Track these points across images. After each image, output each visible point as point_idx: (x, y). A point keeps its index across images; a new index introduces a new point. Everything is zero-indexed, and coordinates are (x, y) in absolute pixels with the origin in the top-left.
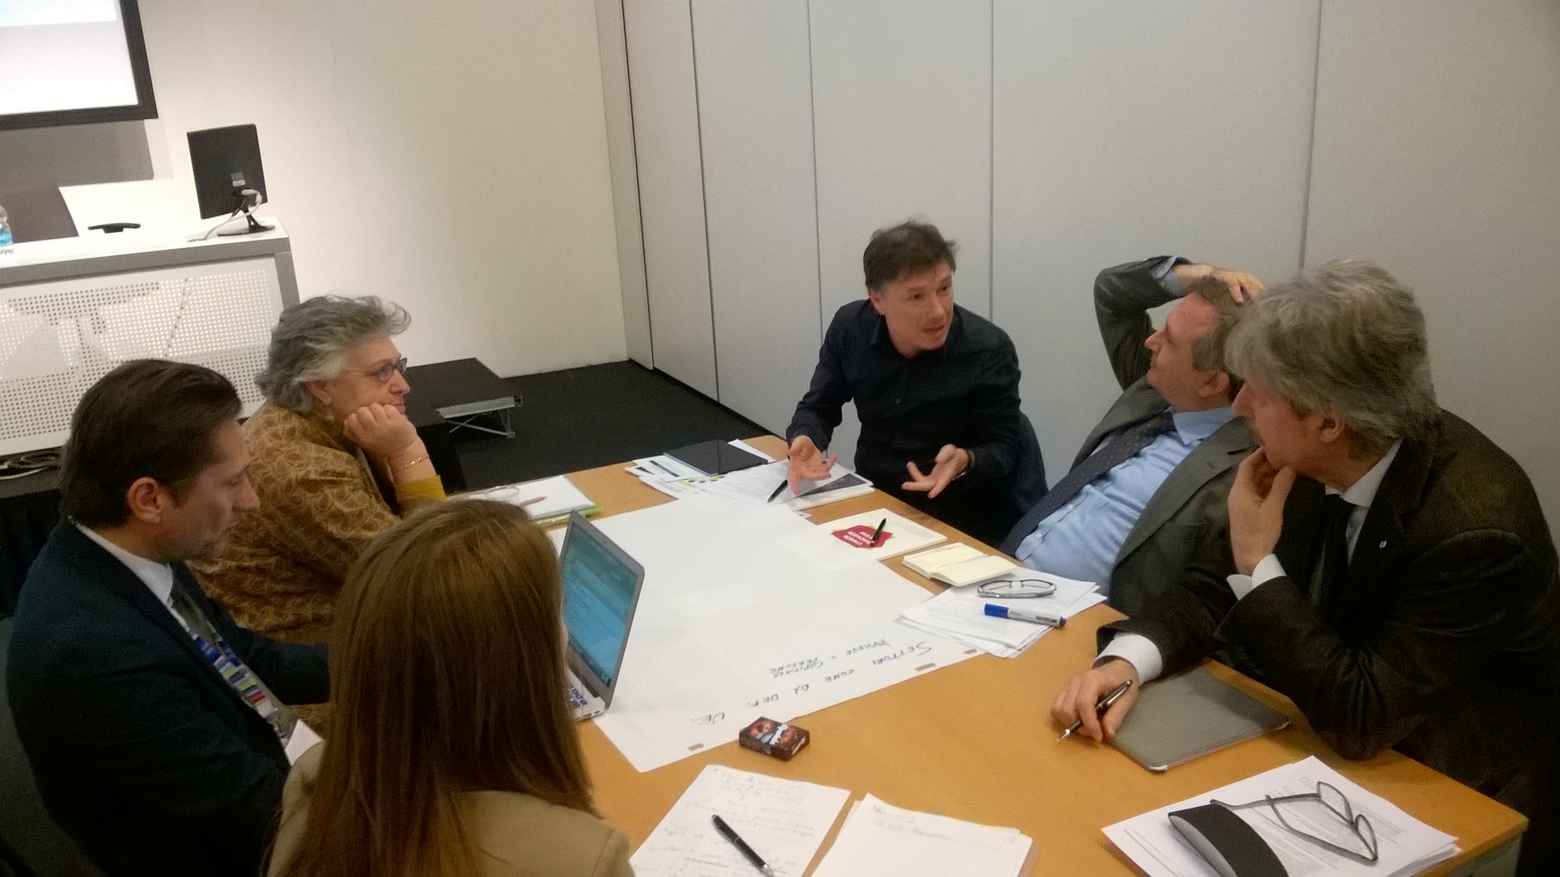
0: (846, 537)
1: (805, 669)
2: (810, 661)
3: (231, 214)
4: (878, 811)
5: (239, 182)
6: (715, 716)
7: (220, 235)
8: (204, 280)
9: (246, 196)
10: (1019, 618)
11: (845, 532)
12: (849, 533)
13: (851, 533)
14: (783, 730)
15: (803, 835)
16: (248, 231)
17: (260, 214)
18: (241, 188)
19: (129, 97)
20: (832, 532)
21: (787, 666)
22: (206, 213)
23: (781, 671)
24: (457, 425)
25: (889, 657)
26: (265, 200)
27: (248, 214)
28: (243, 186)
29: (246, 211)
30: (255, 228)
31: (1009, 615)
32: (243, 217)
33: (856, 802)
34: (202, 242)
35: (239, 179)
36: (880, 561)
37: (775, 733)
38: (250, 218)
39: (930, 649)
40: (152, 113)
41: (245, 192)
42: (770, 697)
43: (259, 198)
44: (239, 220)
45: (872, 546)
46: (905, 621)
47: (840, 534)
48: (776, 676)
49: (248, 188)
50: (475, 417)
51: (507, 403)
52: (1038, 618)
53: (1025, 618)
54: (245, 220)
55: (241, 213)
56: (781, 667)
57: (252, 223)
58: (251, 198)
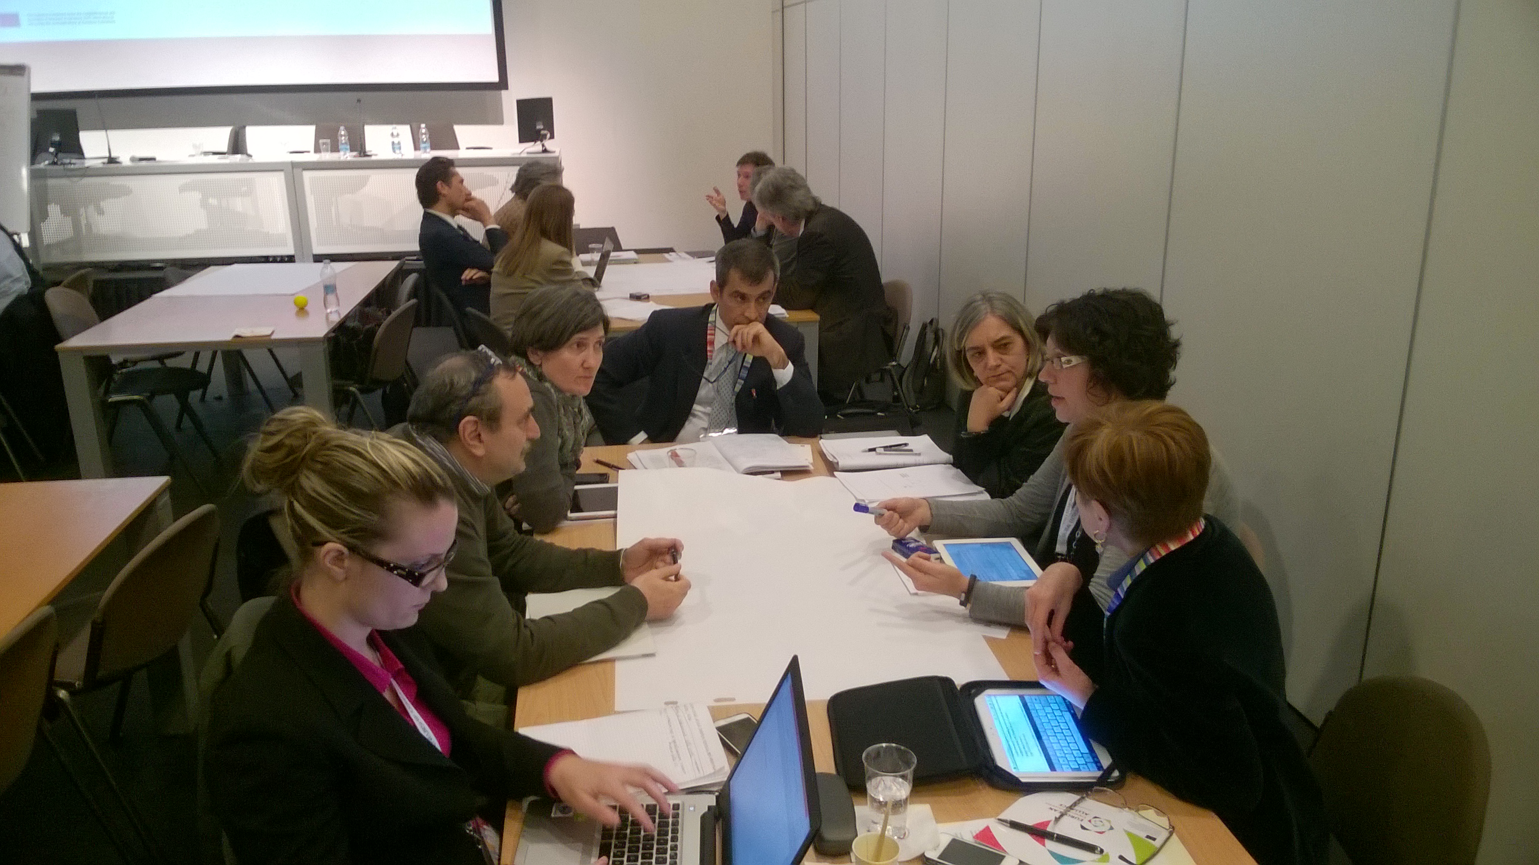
3: (533, 143)
5: (540, 126)
7: (526, 153)
9: (542, 135)
17: (549, 144)
18: (540, 131)
19: (495, 78)
22: (522, 140)
26: (552, 137)
27: (542, 143)
28: (541, 129)
29: (541, 141)
30: (545, 151)
34: (517, 155)
38: (543, 146)
40: (506, 87)
41: (542, 132)
43: (548, 136)
44: (537, 146)
49: (544, 131)
54: (541, 146)
55: (539, 143)
57: (544, 148)
58: (545, 136)
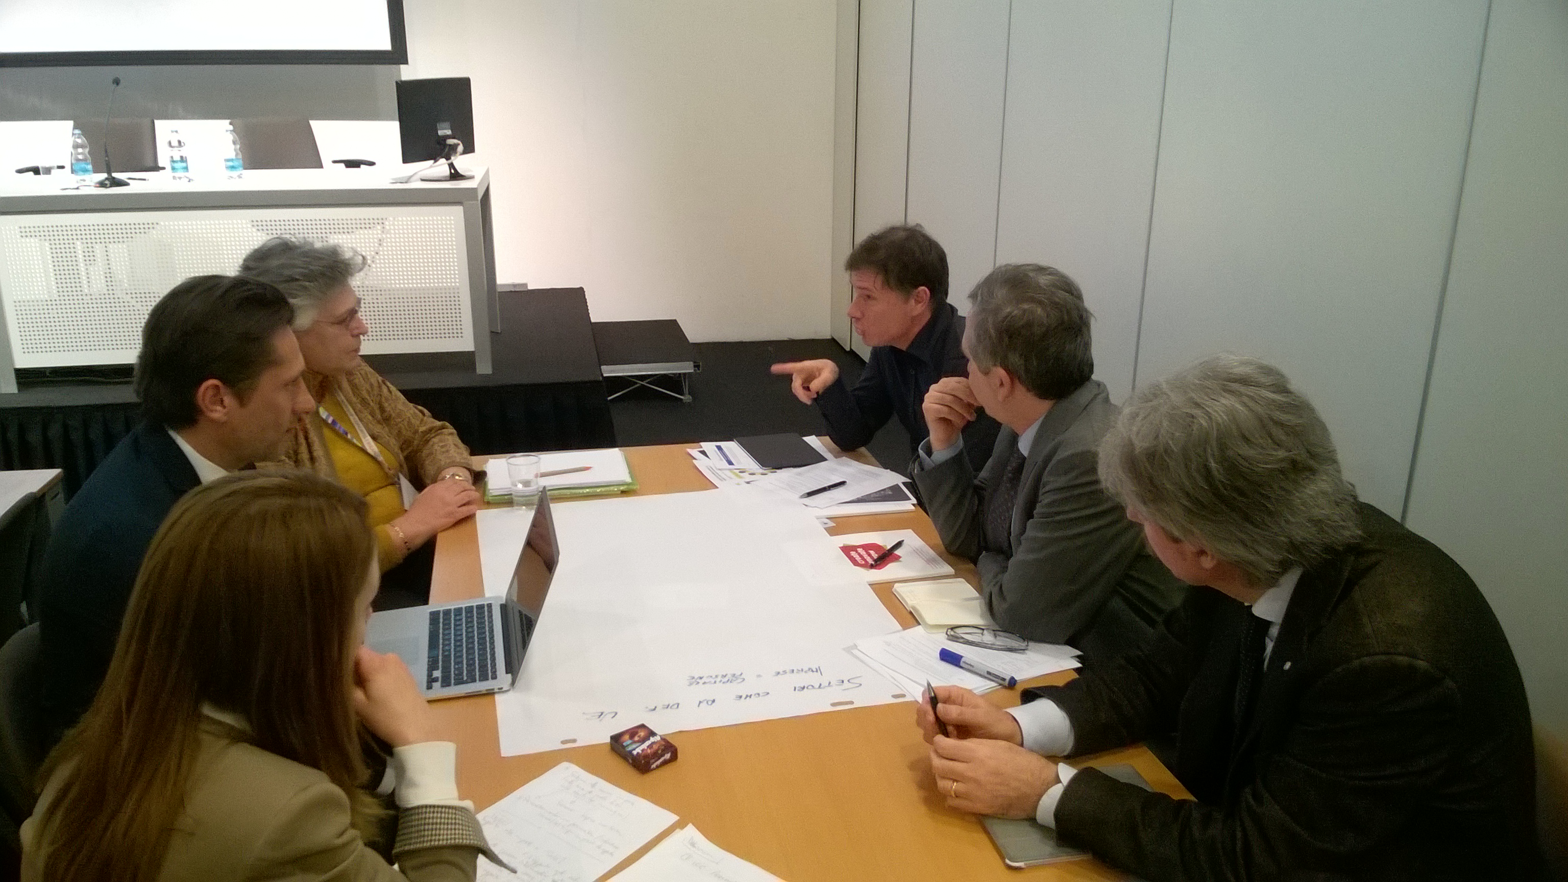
0: (853, 554)
1: (724, 683)
2: (734, 675)
3: (432, 161)
4: (693, 845)
5: (444, 131)
6: (606, 714)
7: (423, 180)
8: (402, 221)
9: (450, 145)
10: (971, 669)
11: (854, 548)
12: (858, 549)
13: (860, 550)
14: (653, 741)
15: (605, 852)
16: (449, 179)
17: (462, 162)
18: (445, 138)
19: (384, 43)
20: (842, 545)
21: (708, 677)
22: (406, 160)
23: (698, 680)
24: (637, 383)
25: (812, 686)
26: (469, 148)
27: (449, 161)
28: (448, 135)
29: (448, 158)
30: (455, 176)
31: (962, 664)
32: (445, 164)
33: (678, 830)
34: (402, 184)
35: (446, 129)
36: (869, 585)
37: (643, 743)
38: (451, 166)
39: (861, 685)
40: (401, 59)
41: (451, 141)
42: (671, 705)
43: (460, 148)
44: (441, 167)
45: (872, 567)
46: (855, 652)
47: (847, 550)
48: (691, 684)
49: (454, 138)
50: (655, 377)
51: (685, 368)
52: (989, 673)
53: (976, 671)
54: (447, 167)
55: (442, 160)
56: (701, 676)
57: (453, 171)
58: (453, 148)
